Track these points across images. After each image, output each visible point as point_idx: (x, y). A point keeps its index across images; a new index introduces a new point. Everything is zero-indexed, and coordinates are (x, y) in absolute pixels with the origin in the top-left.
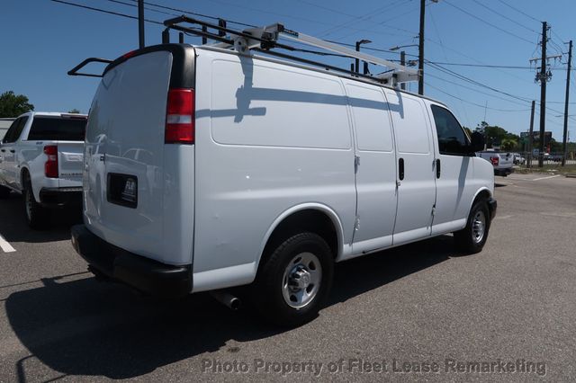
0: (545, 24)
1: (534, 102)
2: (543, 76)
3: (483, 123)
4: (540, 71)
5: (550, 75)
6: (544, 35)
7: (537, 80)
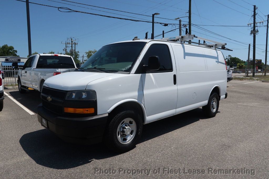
0: (255, 6)
1: (250, 45)
2: (254, 32)
3: (229, 55)
4: (252, 29)
5: (258, 31)
6: (254, 11)
7: (251, 34)
